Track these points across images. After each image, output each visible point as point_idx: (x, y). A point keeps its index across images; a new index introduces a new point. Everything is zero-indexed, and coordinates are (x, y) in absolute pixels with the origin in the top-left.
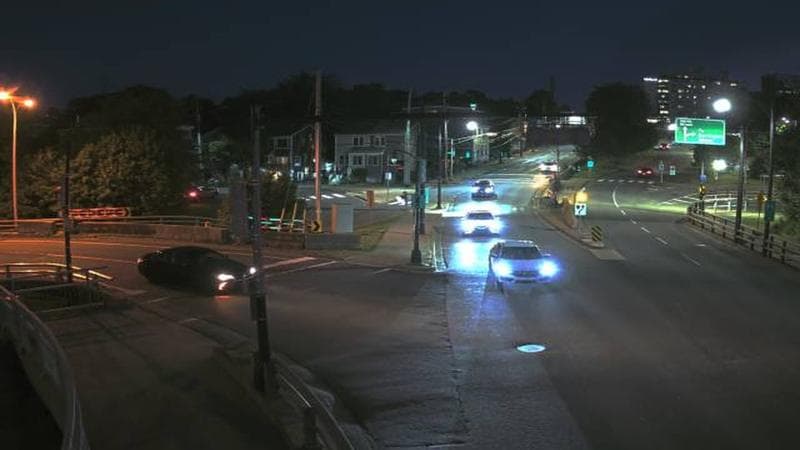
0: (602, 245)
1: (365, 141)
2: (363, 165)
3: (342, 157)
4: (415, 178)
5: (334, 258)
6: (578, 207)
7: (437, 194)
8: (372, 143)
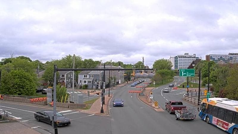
0: (158, 107)
1: (87, 76)
2: (86, 84)
3: (80, 81)
4: (102, 88)
5: (78, 111)
6: (151, 96)
7: (108, 92)
8: (89, 77)
